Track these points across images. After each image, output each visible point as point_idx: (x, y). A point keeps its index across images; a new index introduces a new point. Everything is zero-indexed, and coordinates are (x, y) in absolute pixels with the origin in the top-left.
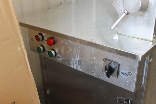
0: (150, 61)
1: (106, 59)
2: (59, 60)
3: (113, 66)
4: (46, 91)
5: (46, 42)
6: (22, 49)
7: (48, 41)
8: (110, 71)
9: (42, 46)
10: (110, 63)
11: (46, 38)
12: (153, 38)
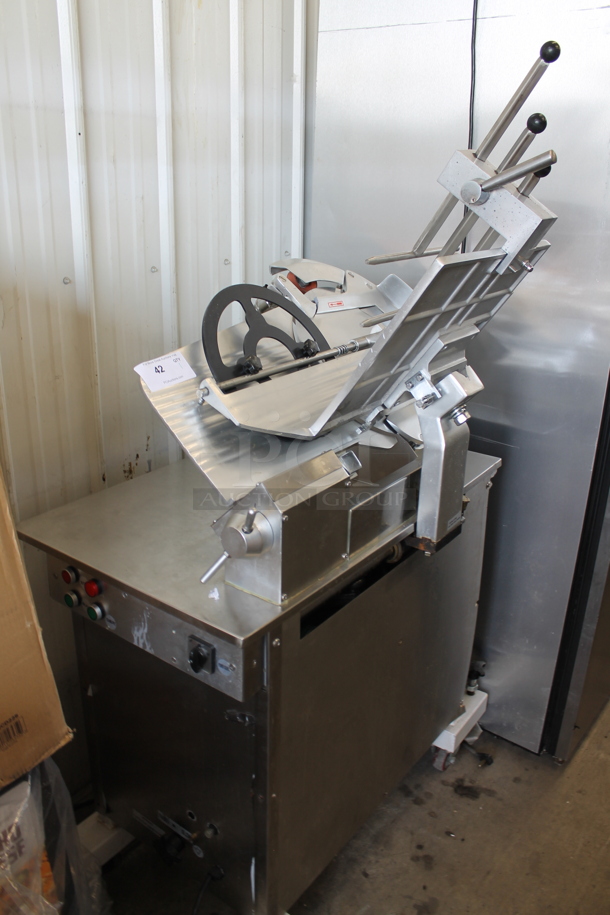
0: (274, 643)
1: (193, 638)
2: (111, 627)
3: (204, 651)
4: (86, 690)
5: (83, 586)
6: (33, 626)
7: (87, 586)
8: (199, 661)
9: (76, 593)
10: (199, 646)
11: (84, 579)
12: (282, 600)
